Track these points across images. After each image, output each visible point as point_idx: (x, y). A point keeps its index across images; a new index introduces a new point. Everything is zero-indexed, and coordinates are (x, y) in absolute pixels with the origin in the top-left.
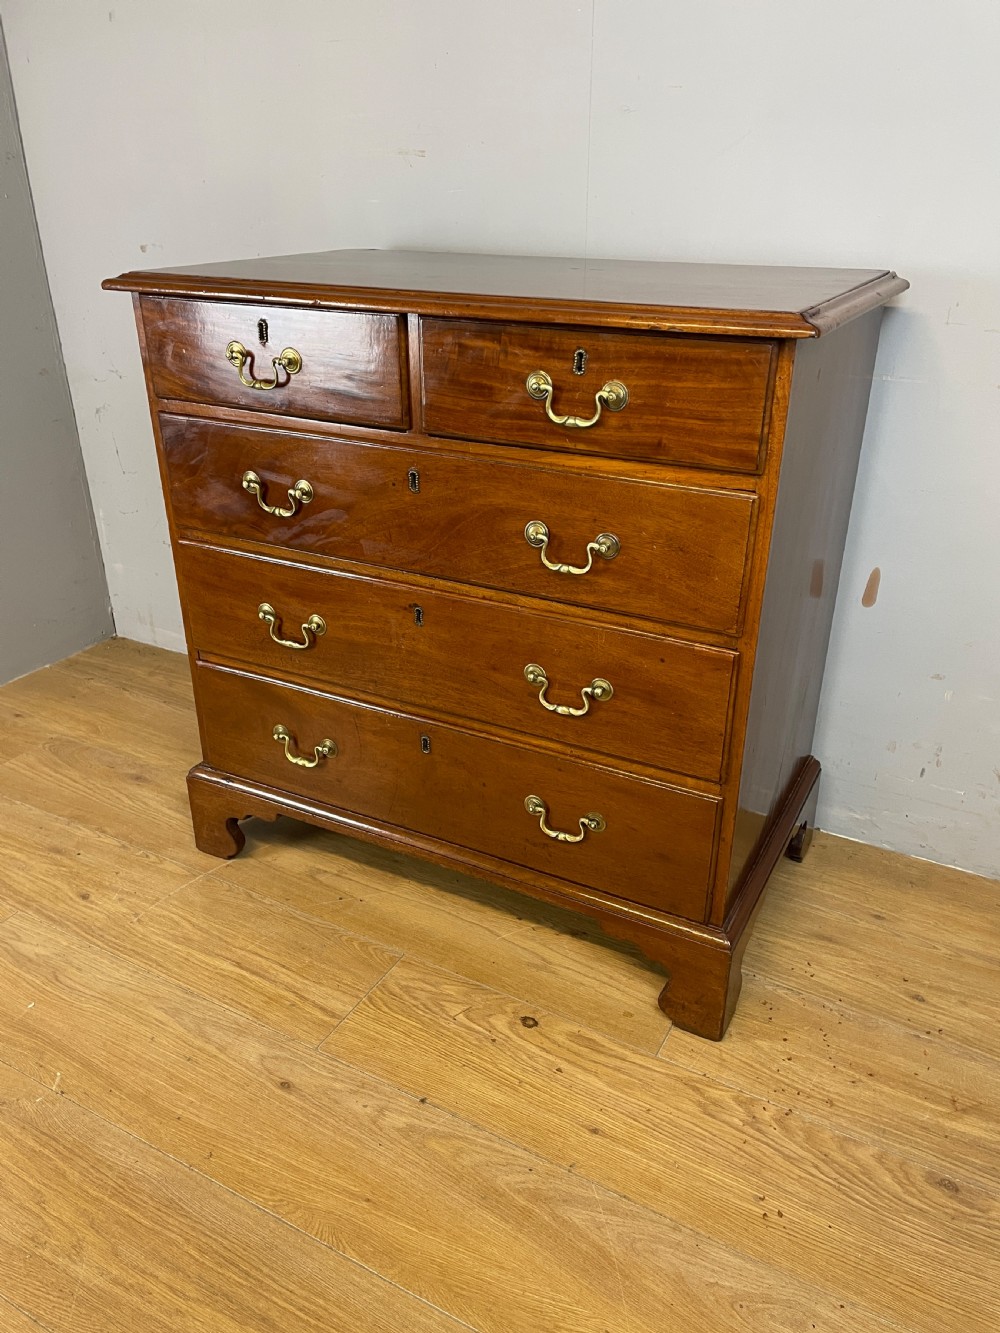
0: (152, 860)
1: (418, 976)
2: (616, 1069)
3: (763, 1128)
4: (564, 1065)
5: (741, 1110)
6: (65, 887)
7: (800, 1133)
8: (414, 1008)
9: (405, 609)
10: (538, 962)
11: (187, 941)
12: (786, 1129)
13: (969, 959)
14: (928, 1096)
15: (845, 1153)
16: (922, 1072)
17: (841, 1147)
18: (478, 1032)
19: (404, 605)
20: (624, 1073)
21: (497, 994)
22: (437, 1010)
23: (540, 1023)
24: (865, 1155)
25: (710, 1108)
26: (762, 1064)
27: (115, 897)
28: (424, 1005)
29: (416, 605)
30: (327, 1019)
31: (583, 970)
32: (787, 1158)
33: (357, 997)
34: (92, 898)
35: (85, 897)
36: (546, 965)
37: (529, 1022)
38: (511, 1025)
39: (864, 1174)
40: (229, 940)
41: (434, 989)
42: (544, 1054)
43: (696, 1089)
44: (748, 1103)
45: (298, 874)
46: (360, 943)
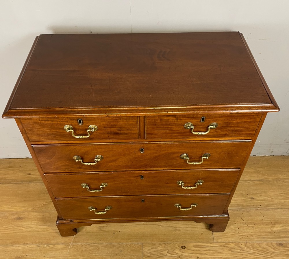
1: (150, 248)
2: (209, 250)
3: (244, 249)
4: (198, 255)
5: (237, 247)
7: (251, 247)
9: (137, 177)
10: (174, 229)
12: (248, 247)
13: (256, 182)
14: (267, 224)
15: (261, 247)
16: (263, 218)
17: (259, 246)
18: (175, 257)
20: (211, 251)
21: (171, 243)
22: (161, 255)
23: (186, 247)
24: (264, 245)
25: (231, 250)
26: (235, 233)
28: (158, 256)
31: (185, 226)
32: (252, 254)
36: (176, 229)
37: (183, 247)
38: (180, 250)
39: (266, 250)
41: (157, 250)
42: (192, 255)
43: (227, 247)
44: (237, 245)
45: (97, 231)
46: (130, 245)
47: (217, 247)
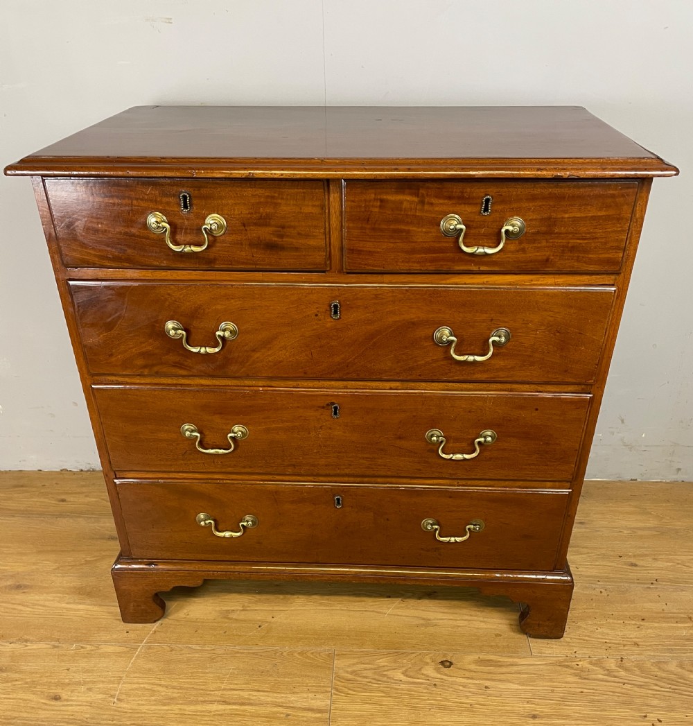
0: (88, 649)
1: (356, 660)
2: (517, 673)
3: (616, 674)
4: (488, 683)
5: (597, 668)
6: (31, 697)
7: (635, 669)
8: (370, 684)
9: (323, 408)
10: (422, 621)
11: (170, 700)
12: (626, 670)
13: (640, 533)
14: (678, 620)
15: (664, 671)
16: (664, 607)
17: (660, 668)
18: (422, 684)
19: (322, 405)
20: (523, 673)
21: (413, 653)
22: (385, 679)
23: (453, 661)
24: (672, 666)
25: (581, 674)
26: (589, 636)
27: (83, 688)
28: (375, 679)
29: (333, 403)
30: (318, 715)
31: (451, 617)
32: (640, 686)
33: (327, 692)
34: (64, 696)
35: (57, 698)
36: (427, 623)
37: (446, 664)
38: (438, 671)
39: (680, 679)
40: (203, 687)
41: (372, 666)
42: (470, 681)
43: (568, 666)
44: (598, 663)
45: (215, 619)
46: (299, 653)
47: (541, 667)
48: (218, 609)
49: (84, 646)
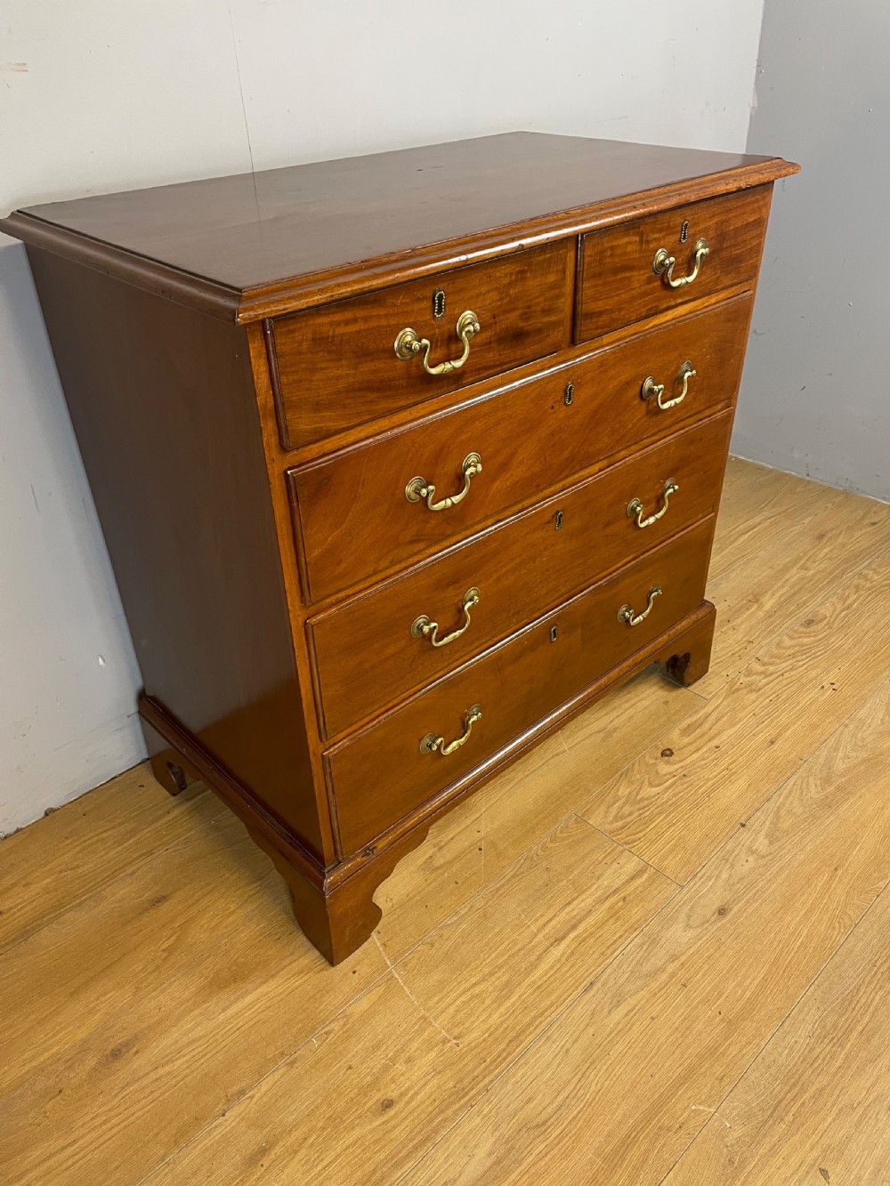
0: (337, 1028)
1: (603, 808)
2: (718, 720)
3: (769, 672)
5: (754, 677)
7: (773, 659)
8: (642, 817)
9: (551, 521)
10: (602, 734)
11: (507, 989)
12: (770, 664)
14: (747, 606)
15: (787, 648)
17: (784, 648)
18: (674, 783)
20: (721, 717)
21: (633, 765)
22: (646, 802)
23: (669, 747)
24: (788, 642)
25: (751, 688)
27: (400, 1067)
28: (639, 809)
29: (559, 512)
30: (645, 876)
32: (792, 669)
33: (622, 852)
35: (388, 1104)
36: (608, 734)
37: (667, 753)
38: (667, 763)
39: (802, 646)
40: (517, 948)
41: (622, 801)
42: (701, 752)
43: (737, 690)
44: (749, 673)
45: (426, 880)
46: (551, 842)
47: (724, 703)
48: (412, 868)
49: (326, 1029)
